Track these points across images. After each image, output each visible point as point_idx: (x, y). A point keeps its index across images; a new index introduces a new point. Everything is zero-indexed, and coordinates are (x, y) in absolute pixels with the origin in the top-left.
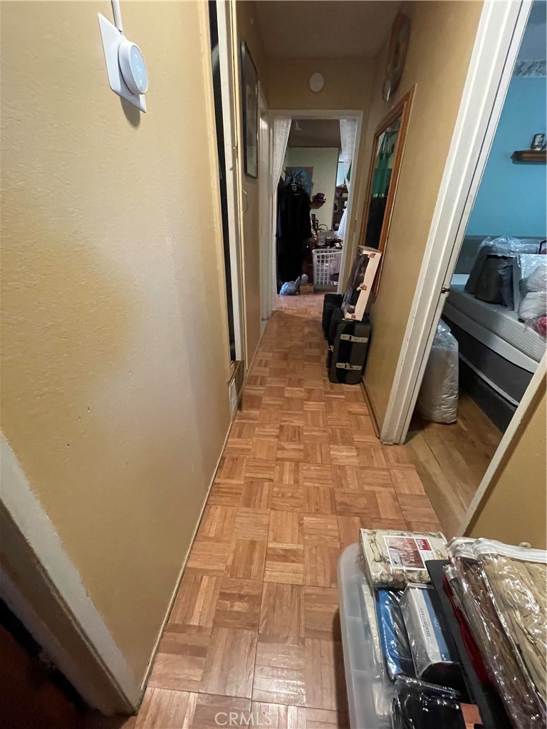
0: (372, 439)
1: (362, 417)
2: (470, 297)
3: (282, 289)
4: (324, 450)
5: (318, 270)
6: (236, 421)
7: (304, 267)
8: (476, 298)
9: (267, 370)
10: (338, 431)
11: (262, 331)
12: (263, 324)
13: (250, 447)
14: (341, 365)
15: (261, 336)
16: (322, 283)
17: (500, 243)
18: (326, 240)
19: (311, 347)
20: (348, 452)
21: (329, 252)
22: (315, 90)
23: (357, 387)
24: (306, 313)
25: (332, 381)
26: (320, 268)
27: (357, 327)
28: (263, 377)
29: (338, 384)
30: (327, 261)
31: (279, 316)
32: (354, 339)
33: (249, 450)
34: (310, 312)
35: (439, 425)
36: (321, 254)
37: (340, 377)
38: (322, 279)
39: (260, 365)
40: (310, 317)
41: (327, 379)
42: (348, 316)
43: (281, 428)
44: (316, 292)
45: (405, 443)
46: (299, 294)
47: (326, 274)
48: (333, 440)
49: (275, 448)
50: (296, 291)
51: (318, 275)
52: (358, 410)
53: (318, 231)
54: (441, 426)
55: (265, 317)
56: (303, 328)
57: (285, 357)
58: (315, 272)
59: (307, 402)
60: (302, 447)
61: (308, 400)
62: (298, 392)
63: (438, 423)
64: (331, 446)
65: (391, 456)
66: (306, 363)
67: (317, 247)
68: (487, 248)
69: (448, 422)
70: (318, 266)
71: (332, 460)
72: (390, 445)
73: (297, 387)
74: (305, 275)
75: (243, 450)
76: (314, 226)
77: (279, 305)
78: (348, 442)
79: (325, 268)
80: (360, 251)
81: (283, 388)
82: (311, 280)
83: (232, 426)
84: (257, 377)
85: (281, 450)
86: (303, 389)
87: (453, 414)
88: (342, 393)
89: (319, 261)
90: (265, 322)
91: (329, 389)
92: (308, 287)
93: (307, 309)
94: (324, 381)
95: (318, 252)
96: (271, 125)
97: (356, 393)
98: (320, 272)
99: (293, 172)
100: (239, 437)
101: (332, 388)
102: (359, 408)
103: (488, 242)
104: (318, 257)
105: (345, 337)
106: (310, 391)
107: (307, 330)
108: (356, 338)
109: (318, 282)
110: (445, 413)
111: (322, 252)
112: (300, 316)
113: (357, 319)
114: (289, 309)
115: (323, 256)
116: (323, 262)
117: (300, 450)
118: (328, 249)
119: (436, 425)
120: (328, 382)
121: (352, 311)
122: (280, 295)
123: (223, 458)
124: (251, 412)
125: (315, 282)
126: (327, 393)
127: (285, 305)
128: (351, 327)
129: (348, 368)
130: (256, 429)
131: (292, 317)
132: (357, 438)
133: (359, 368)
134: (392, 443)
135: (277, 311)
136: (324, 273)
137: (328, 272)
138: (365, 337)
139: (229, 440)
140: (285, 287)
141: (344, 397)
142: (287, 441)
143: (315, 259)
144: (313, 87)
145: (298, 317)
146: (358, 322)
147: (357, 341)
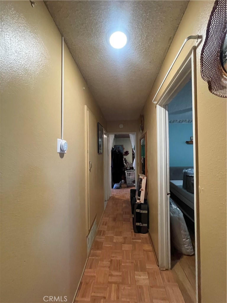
0: (155, 267)
1: (149, 252)
2: (185, 191)
3: (114, 186)
4: (132, 275)
5: (128, 178)
6: (90, 257)
7: (123, 177)
8: (187, 191)
9: (106, 227)
10: (139, 262)
11: (105, 207)
12: (105, 204)
13: (95, 274)
14: (138, 224)
15: (105, 208)
16: (130, 183)
17: (189, 171)
18: (130, 167)
19: (126, 214)
20: (144, 276)
21: (131, 172)
22: (121, 128)
23: (146, 235)
24: (124, 197)
25: (135, 232)
26: (129, 178)
27: (142, 206)
28: (104, 231)
29: (138, 234)
30: (131, 175)
31: (113, 199)
32: (141, 212)
33: (94, 276)
34: (126, 197)
35: (186, 256)
36: (128, 172)
37: (138, 230)
38: (130, 182)
39: (103, 224)
40: (126, 199)
41: (133, 231)
42: (138, 201)
43: (111, 261)
44: (128, 187)
45: (171, 269)
46: (121, 188)
47: (131, 180)
48: (136, 268)
49: (108, 275)
50: (120, 187)
51: (128, 180)
52: (147, 248)
53: (127, 164)
54: (187, 256)
55: (107, 200)
56: (123, 204)
57: (114, 220)
58: (127, 179)
59: (124, 245)
60: (120, 274)
61: (124, 243)
62: (120, 239)
63: (186, 255)
64: (136, 272)
65: (165, 277)
66: (124, 222)
67: (127, 170)
68: (185, 173)
69: (190, 255)
70: (128, 177)
71: (136, 281)
72: (164, 270)
73: (120, 236)
74: (123, 180)
75: (92, 277)
76: (125, 162)
77: (113, 194)
78: (143, 269)
79: (130, 178)
80: (139, 176)
81: (113, 236)
82: (125, 182)
83: (88, 260)
84: (101, 231)
85: (111, 276)
86: (122, 237)
87: (191, 249)
88: (139, 239)
89: (128, 175)
90: (106, 202)
91: (134, 237)
92: (124, 185)
93: (124, 195)
94: (132, 232)
95: (127, 172)
96: (108, 136)
97: (146, 238)
98: (129, 179)
99: (116, 147)
100: (90, 268)
101: (135, 235)
102: (147, 247)
103: (185, 171)
104: (128, 173)
105: (138, 211)
106: (125, 238)
107: (124, 205)
108: (142, 211)
109: (128, 183)
110: (188, 249)
111: (129, 172)
112: (121, 198)
113: (141, 202)
114: (117, 195)
115: (129, 173)
116: (129, 175)
117: (120, 276)
118: (131, 170)
119: (185, 257)
120: (133, 233)
121: (139, 199)
122: (113, 189)
123: (81, 283)
124: (97, 251)
125: (127, 183)
126: (133, 239)
127: (115, 194)
128: (140, 206)
129: (141, 225)
130: (99, 262)
131: (118, 199)
132: (148, 266)
133: (146, 225)
134: (165, 269)
135: (111, 197)
136: (130, 179)
137: (132, 179)
138: (146, 210)
139: (86, 270)
140: (115, 185)
141: (140, 241)
142: (114, 270)
143: (126, 174)
144: (120, 127)
145: (121, 199)
146: (142, 204)
147: (143, 212)
